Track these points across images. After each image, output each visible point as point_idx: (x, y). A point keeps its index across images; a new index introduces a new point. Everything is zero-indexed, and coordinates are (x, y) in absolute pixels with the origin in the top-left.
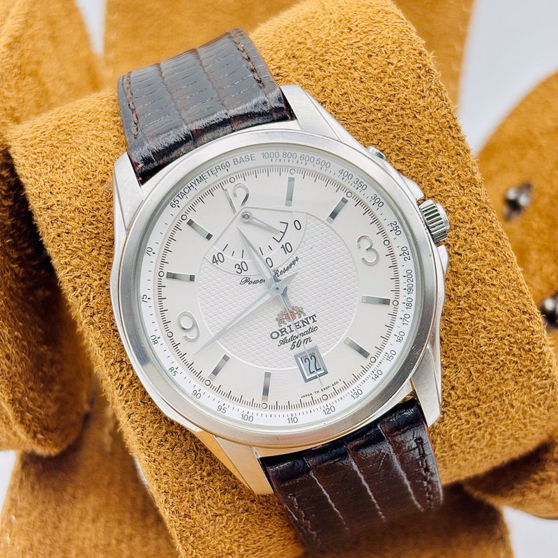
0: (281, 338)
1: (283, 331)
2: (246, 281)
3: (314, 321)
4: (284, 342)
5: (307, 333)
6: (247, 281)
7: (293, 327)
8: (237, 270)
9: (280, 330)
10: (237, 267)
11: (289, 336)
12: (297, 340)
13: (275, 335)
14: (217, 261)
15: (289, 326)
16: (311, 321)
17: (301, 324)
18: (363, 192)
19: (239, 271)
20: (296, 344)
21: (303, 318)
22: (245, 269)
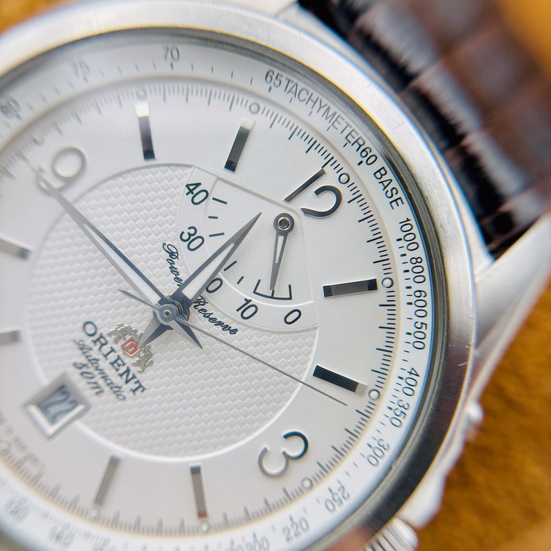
0: (88, 342)
1: (100, 340)
2: (171, 254)
3: (134, 391)
4: (83, 348)
5: (111, 385)
6: (173, 255)
7: (112, 357)
8: (187, 231)
9: (101, 337)
10: (192, 231)
11: (95, 354)
12: (91, 370)
13: (90, 329)
14: (191, 191)
15: (112, 350)
16: (132, 385)
17: (123, 369)
18: (387, 421)
19: (185, 237)
20: (85, 369)
21: (134, 370)
22: (192, 246)
